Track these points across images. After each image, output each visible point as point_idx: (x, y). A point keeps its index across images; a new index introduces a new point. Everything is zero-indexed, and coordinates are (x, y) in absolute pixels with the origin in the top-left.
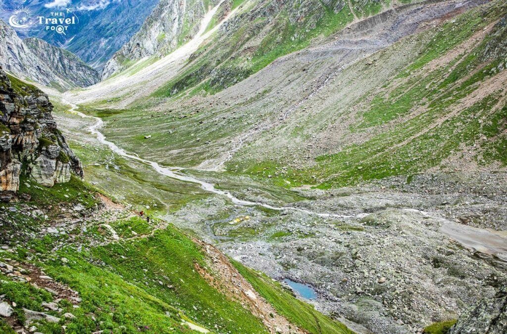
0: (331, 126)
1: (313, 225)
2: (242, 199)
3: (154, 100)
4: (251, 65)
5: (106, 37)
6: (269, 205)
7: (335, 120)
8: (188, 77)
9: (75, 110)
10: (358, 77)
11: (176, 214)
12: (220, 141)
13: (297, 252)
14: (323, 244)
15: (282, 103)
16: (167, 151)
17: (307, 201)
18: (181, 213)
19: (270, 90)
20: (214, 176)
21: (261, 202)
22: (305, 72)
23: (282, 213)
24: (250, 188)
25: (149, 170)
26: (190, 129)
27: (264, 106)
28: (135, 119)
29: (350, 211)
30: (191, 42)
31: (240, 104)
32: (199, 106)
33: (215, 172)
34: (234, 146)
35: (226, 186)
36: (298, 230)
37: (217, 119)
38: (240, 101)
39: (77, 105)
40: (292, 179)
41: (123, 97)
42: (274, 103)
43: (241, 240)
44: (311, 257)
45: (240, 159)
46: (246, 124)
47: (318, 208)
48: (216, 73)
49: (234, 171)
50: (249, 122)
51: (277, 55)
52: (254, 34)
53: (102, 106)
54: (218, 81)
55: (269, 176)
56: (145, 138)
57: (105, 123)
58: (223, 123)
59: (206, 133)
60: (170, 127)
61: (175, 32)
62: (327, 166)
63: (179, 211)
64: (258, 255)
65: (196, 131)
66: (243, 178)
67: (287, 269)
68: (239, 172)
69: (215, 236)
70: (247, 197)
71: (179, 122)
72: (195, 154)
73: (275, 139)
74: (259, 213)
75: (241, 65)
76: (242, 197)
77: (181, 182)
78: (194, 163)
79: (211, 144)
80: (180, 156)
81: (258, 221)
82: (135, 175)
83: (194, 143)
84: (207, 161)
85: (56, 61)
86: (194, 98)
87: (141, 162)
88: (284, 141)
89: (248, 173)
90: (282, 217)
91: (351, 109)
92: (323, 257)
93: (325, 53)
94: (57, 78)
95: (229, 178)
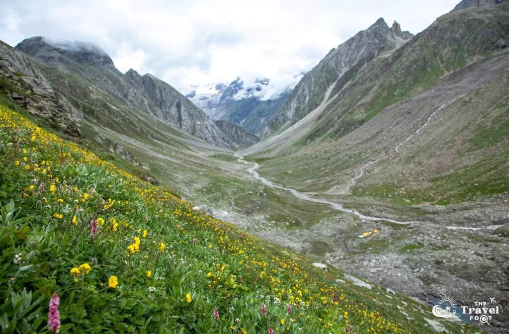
0: (440, 153)
1: (444, 238)
2: (368, 216)
3: (294, 148)
4: (364, 116)
5: (264, 117)
6: (394, 220)
7: (442, 148)
8: (318, 131)
9: (242, 159)
10: (457, 113)
11: (311, 229)
12: (344, 172)
13: (435, 265)
14: (462, 257)
15: (394, 139)
16: (303, 181)
17: (431, 216)
18: (315, 228)
19: (382, 131)
20: (342, 198)
21: (386, 217)
22: (409, 115)
23: (408, 227)
24: (374, 206)
25: (289, 195)
26: (320, 165)
27: (379, 143)
28: (280, 161)
29: (478, 223)
30: (319, 108)
31: (359, 144)
32: (326, 149)
33: (342, 195)
34: (357, 174)
35: (353, 206)
36: (429, 243)
37: (341, 156)
38: (358, 141)
39: (243, 157)
40: (410, 198)
41: (273, 149)
42: (386, 141)
43: (373, 253)
44: (453, 271)
45: (362, 184)
46: (365, 157)
47: (443, 221)
48: (338, 125)
49: (358, 193)
50: (367, 156)
51: (384, 106)
52: (365, 95)
53: (259, 155)
54: (340, 130)
55: (390, 196)
56: (287, 173)
57: (260, 166)
58: (346, 158)
59: (333, 166)
60: (306, 164)
61: (307, 103)
62: (442, 186)
63: (314, 226)
64: (393, 268)
65: (325, 166)
66: (367, 198)
67: (428, 284)
68: (363, 194)
69: (347, 248)
70: (372, 214)
71: (311, 161)
72: (325, 182)
73: (390, 167)
74: (387, 228)
75: (356, 117)
76: (368, 214)
77: (315, 204)
78: (324, 188)
79: (337, 174)
80: (313, 185)
81: (387, 235)
82: (279, 199)
83: (324, 174)
84: (335, 187)
85: (233, 133)
86: (322, 144)
87: (283, 190)
88: (399, 168)
89: (371, 194)
90: (410, 230)
91: (456, 138)
92: (467, 271)
93: (425, 99)
94: (234, 143)
95: (355, 199)
